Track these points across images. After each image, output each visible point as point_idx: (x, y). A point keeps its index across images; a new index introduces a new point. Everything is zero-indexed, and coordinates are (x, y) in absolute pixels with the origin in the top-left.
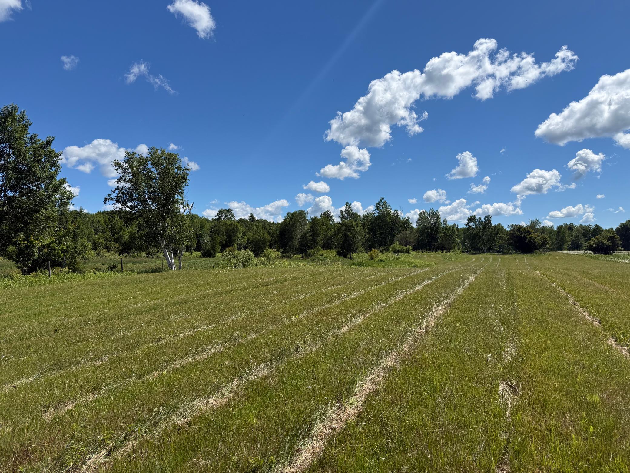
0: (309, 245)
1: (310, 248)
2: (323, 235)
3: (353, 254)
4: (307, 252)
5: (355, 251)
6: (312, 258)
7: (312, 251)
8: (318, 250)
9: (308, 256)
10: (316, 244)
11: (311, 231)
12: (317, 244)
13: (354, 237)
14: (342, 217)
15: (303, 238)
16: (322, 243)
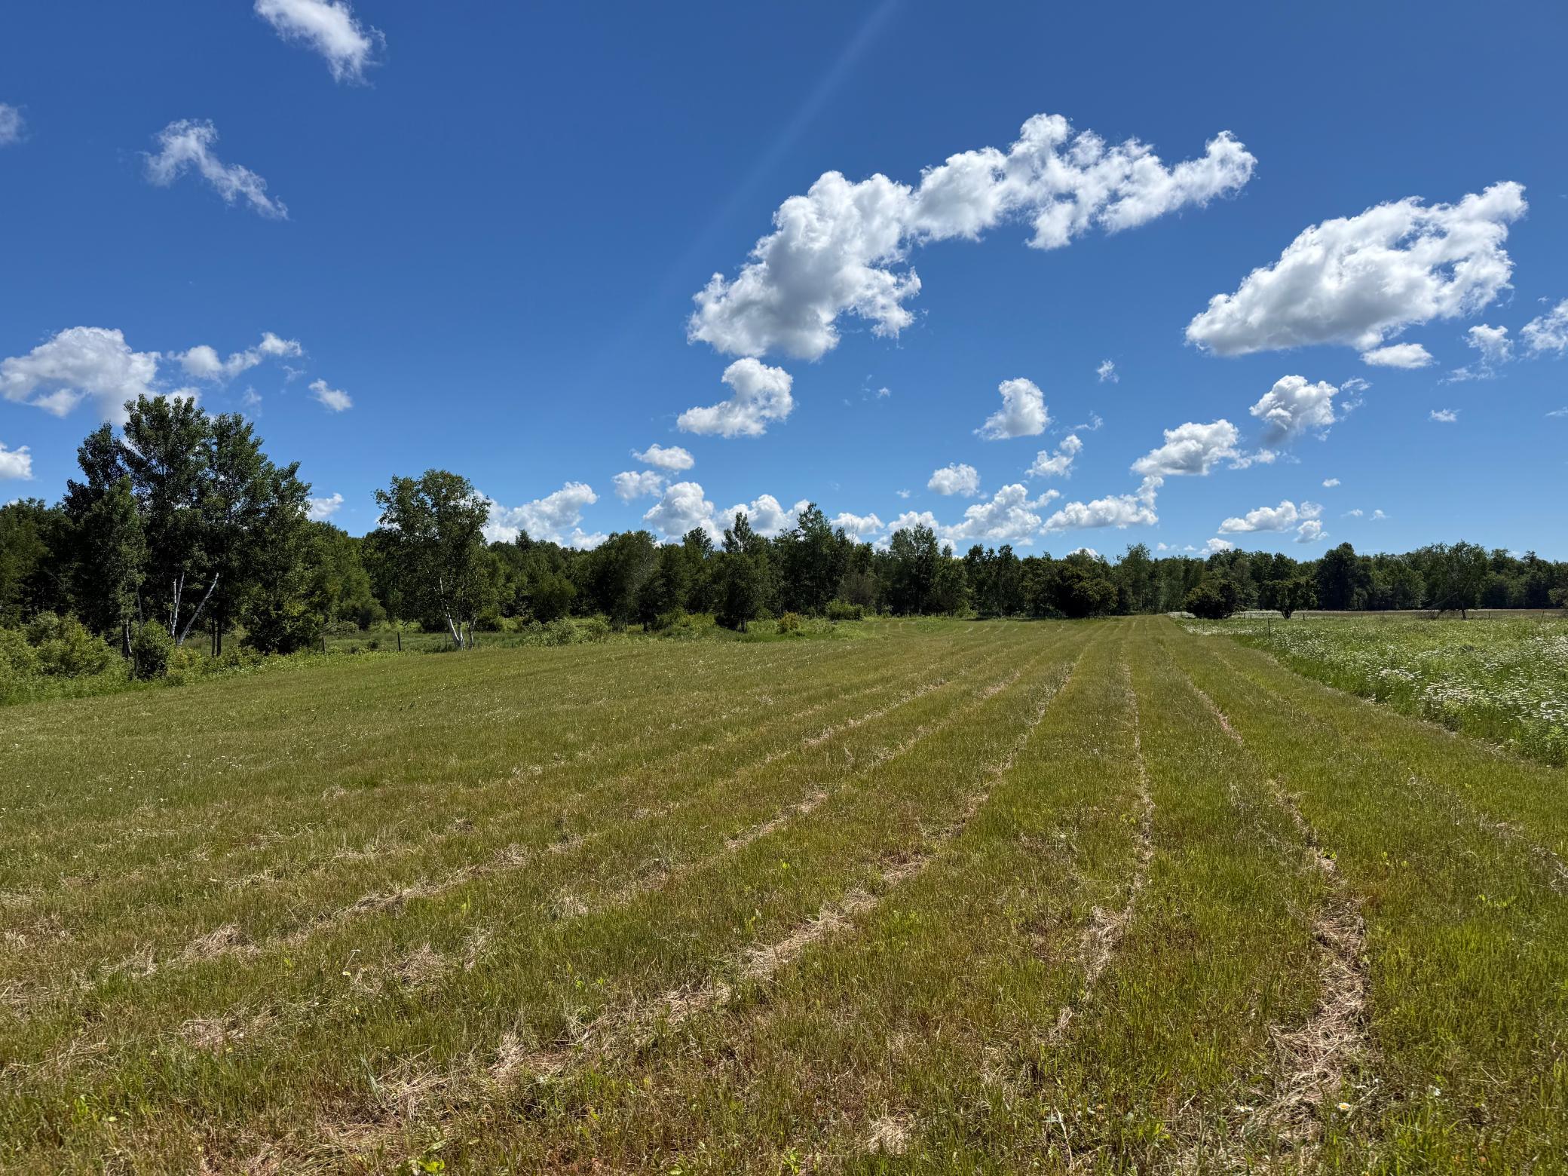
0: (660, 603)
1: (661, 611)
2: (688, 584)
3: (749, 623)
4: (655, 618)
5: (752, 617)
6: (667, 631)
7: (666, 617)
8: (678, 616)
9: (657, 627)
10: (673, 602)
11: (662, 576)
12: (675, 603)
13: (750, 588)
14: (730, 544)
15: (647, 590)
16: (685, 599)
